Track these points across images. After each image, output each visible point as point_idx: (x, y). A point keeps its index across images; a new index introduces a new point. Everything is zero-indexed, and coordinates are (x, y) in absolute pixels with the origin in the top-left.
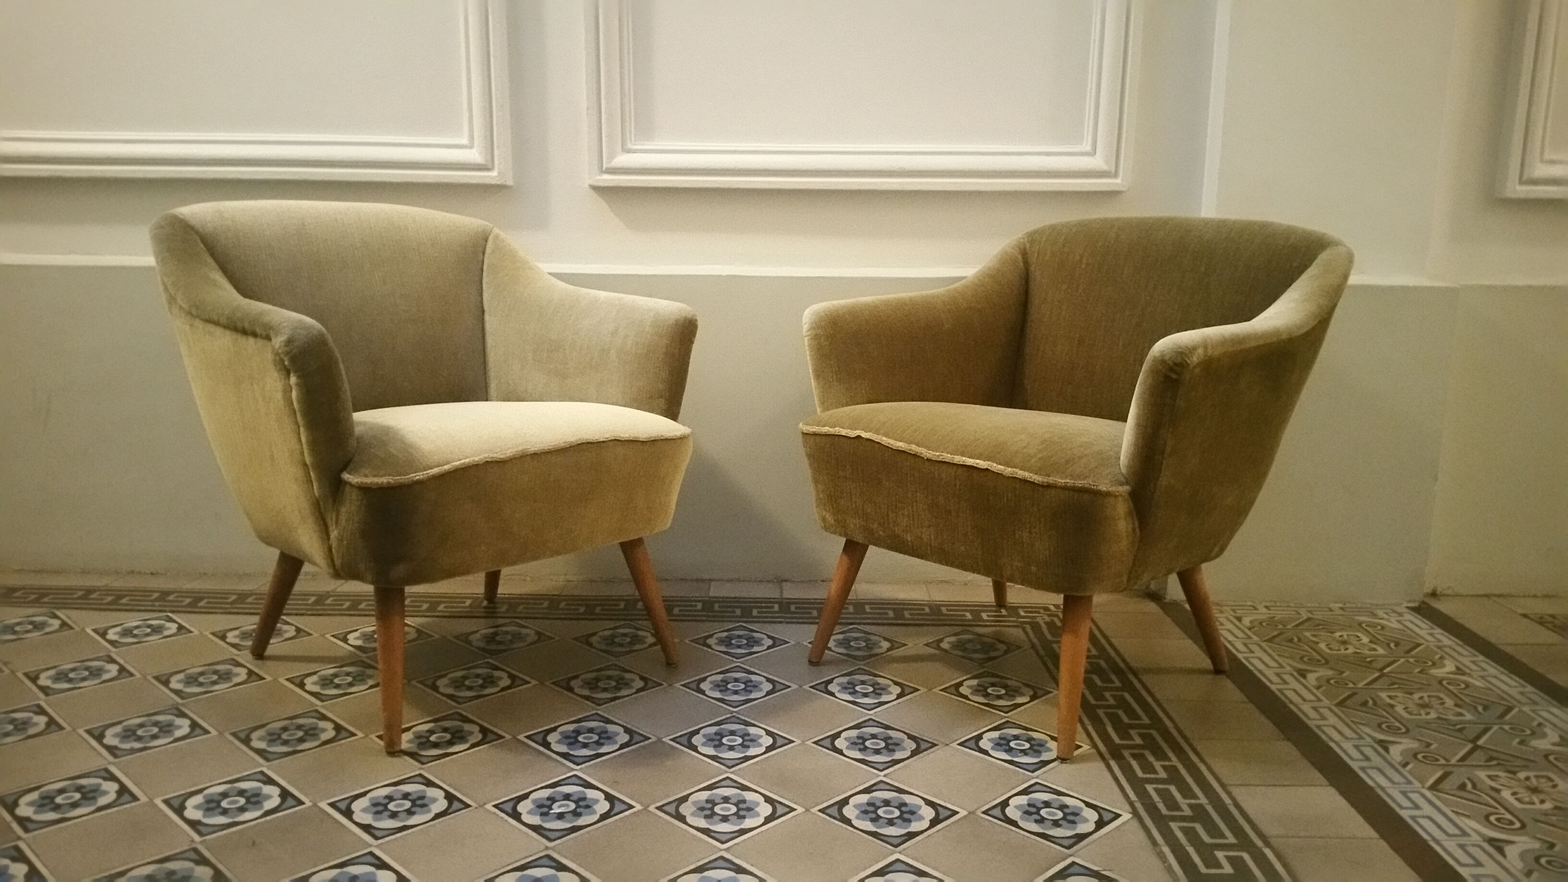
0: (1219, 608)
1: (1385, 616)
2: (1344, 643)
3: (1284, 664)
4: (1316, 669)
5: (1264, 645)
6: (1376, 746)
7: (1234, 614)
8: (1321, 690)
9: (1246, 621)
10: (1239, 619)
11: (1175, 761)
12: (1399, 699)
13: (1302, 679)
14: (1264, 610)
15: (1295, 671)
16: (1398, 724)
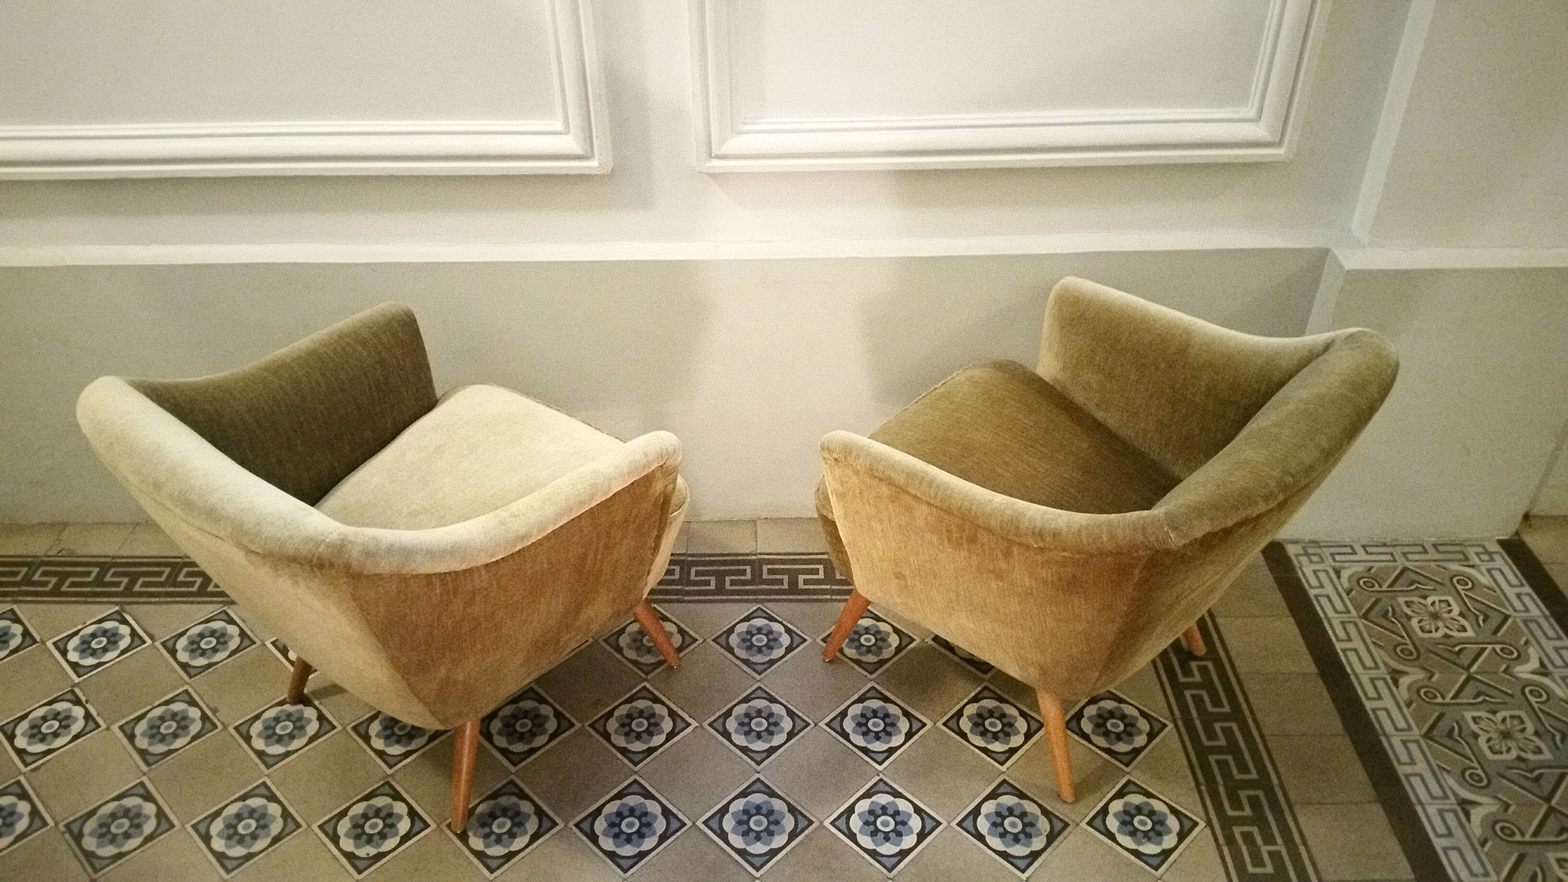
0: (1317, 551)
1: (1477, 561)
2: (1435, 616)
3: (1379, 661)
4: (1405, 669)
5: (1361, 623)
6: (1459, 809)
7: (1333, 564)
8: (1411, 710)
9: (1345, 574)
10: (1338, 573)
11: (1280, 847)
12: (1482, 723)
13: (1394, 689)
14: (1361, 555)
15: (1389, 673)
16: (1480, 772)
